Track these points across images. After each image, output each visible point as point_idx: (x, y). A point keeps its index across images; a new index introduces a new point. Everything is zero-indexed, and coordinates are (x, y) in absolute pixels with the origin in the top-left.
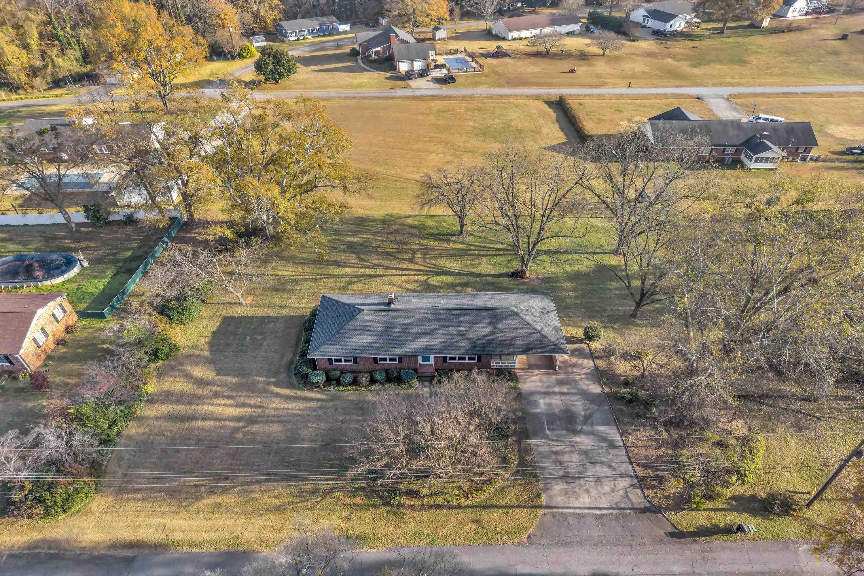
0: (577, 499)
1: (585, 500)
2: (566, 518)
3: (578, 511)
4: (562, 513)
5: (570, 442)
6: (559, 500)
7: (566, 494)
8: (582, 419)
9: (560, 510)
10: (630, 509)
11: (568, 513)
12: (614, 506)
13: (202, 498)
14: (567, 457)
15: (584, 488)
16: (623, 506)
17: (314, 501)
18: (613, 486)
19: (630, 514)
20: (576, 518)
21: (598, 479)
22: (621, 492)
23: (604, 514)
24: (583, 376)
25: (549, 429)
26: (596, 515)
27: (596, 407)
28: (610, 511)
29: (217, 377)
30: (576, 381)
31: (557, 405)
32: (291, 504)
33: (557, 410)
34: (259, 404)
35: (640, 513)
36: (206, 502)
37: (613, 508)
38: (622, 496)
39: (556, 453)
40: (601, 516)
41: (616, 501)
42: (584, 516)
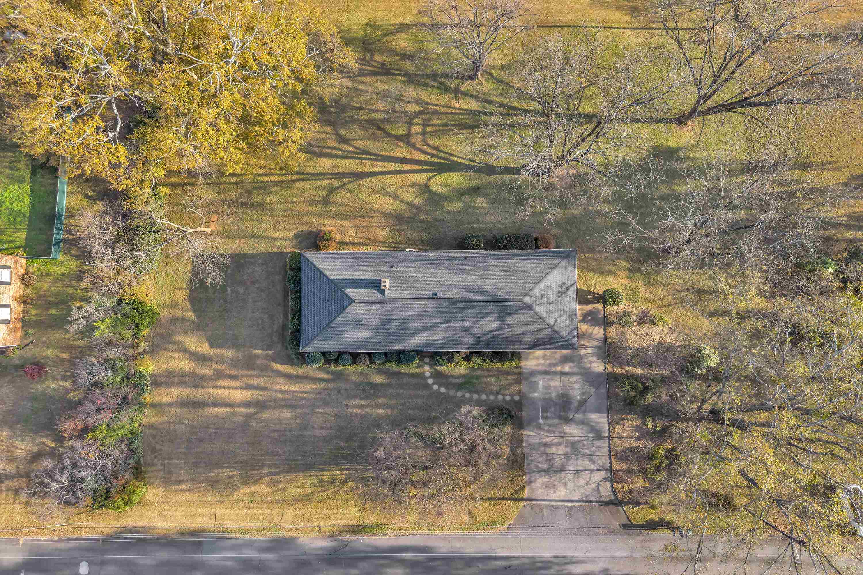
0: (555, 492)
1: (561, 493)
2: (542, 510)
3: (553, 503)
4: (539, 505)
5: (560, 432)
6: (539, 493)
7: (547, 487)
8: (576, 404)
9: (538, 502)
10: (597, 502)
11: (545, 505)
12: (584, 499)
13: (238, 487)
14: (553, 450)
15: (563, 481)
16: (592, 499)
17: (332, 490)
18: (588, 479)
19: (595, 505)
20: (551, 510)
21: (577, 472)
22: (594, 485)
23: (574, 506)
24: (589, 351)
25: (543, 418)
26: (567, 506)
27: (593, 390)
28: (580, 504)
29: (212, 350)
30: (581, 357)
31: (555, 387)
32: (314, 493)
33: (553, 395)
34: (262, 385)
35: (605, 505)
36: (242, 491)
37: (583, 501)
38: (593, 489)
39: (545, 445)
40: (572, 508)
41: (587, 493)
42: (557, 508)
